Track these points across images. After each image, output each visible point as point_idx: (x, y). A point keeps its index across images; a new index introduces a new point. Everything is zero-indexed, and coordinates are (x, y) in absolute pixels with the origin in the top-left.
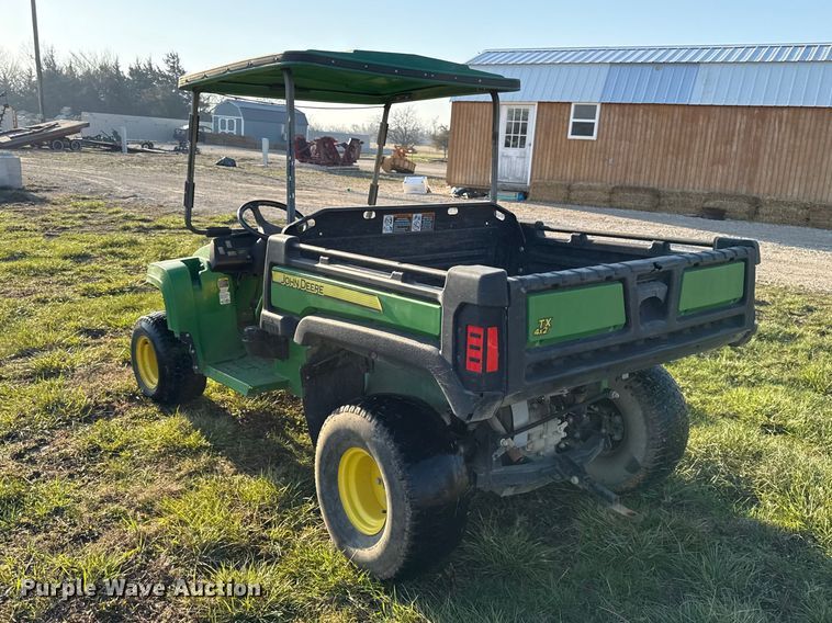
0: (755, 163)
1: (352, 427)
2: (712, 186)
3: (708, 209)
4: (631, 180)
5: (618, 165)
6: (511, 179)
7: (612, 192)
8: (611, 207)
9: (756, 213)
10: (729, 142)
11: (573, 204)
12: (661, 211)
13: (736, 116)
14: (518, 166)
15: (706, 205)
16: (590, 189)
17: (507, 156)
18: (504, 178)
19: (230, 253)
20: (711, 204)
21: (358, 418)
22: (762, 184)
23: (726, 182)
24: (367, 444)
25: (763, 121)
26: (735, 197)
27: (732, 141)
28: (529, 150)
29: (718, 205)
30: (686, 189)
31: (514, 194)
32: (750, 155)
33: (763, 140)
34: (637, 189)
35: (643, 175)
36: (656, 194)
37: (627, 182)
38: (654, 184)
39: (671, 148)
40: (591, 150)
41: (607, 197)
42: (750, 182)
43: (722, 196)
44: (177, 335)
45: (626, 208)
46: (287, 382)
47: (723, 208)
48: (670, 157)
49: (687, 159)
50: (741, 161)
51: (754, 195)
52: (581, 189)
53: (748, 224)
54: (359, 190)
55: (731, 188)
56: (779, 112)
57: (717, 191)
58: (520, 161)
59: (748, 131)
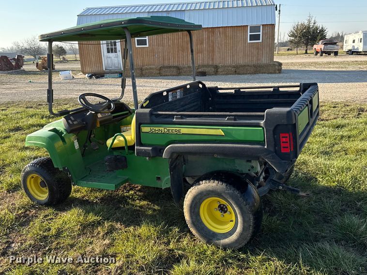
0: (213, 51)
1: (211, 189)
2: (199, 63)
3: (199, 72)
4: (166, 63)
5: (160, 57)
6: (113, 68)
7: (160, 69)
8: (161, 76)
9: (217, 71)
10: (202, 43)
11: (144, 76)
12: (181, 75)
13: (203, 32)
14: (115, 61)
15: (198, 71)
16: (151, 69)
17: (110, 57)
18: (110, 67)
19: (75, 123)
20: (200, 70)
21: (214, 184)
22: (217, 60)
23: (204, 60)
24: (223, 194)
25: (213, 34)
26: (208, 66)
27: (203, 43)
28: (119, 54)
29: (203, 70)
30: (189, 65)
31: (116, 75)
32: (211, 48)
33: (215, 42)
34: (170, 67)
35: (171, 61)
36: (178, 68)
37: (165, 64)
38: (176, 64)
39: (180, 48)
40: (147, 51)
41: (158, 72)
42: (213, 59)
43: (203, 66)
44: (61, 169)
45: (167, 76)
46: (128, 179)
47: (204, 71)
48: (180, 52)
49: (187, 52)
50: (208, 51)
51: (215, 64)
52: (147, 69)
53: (215, 76)
54: (35, 81)
55: (206, 63)
56: (219, 29)
57: (201, 64)
58: (116, 59)
59: (209, 38)
